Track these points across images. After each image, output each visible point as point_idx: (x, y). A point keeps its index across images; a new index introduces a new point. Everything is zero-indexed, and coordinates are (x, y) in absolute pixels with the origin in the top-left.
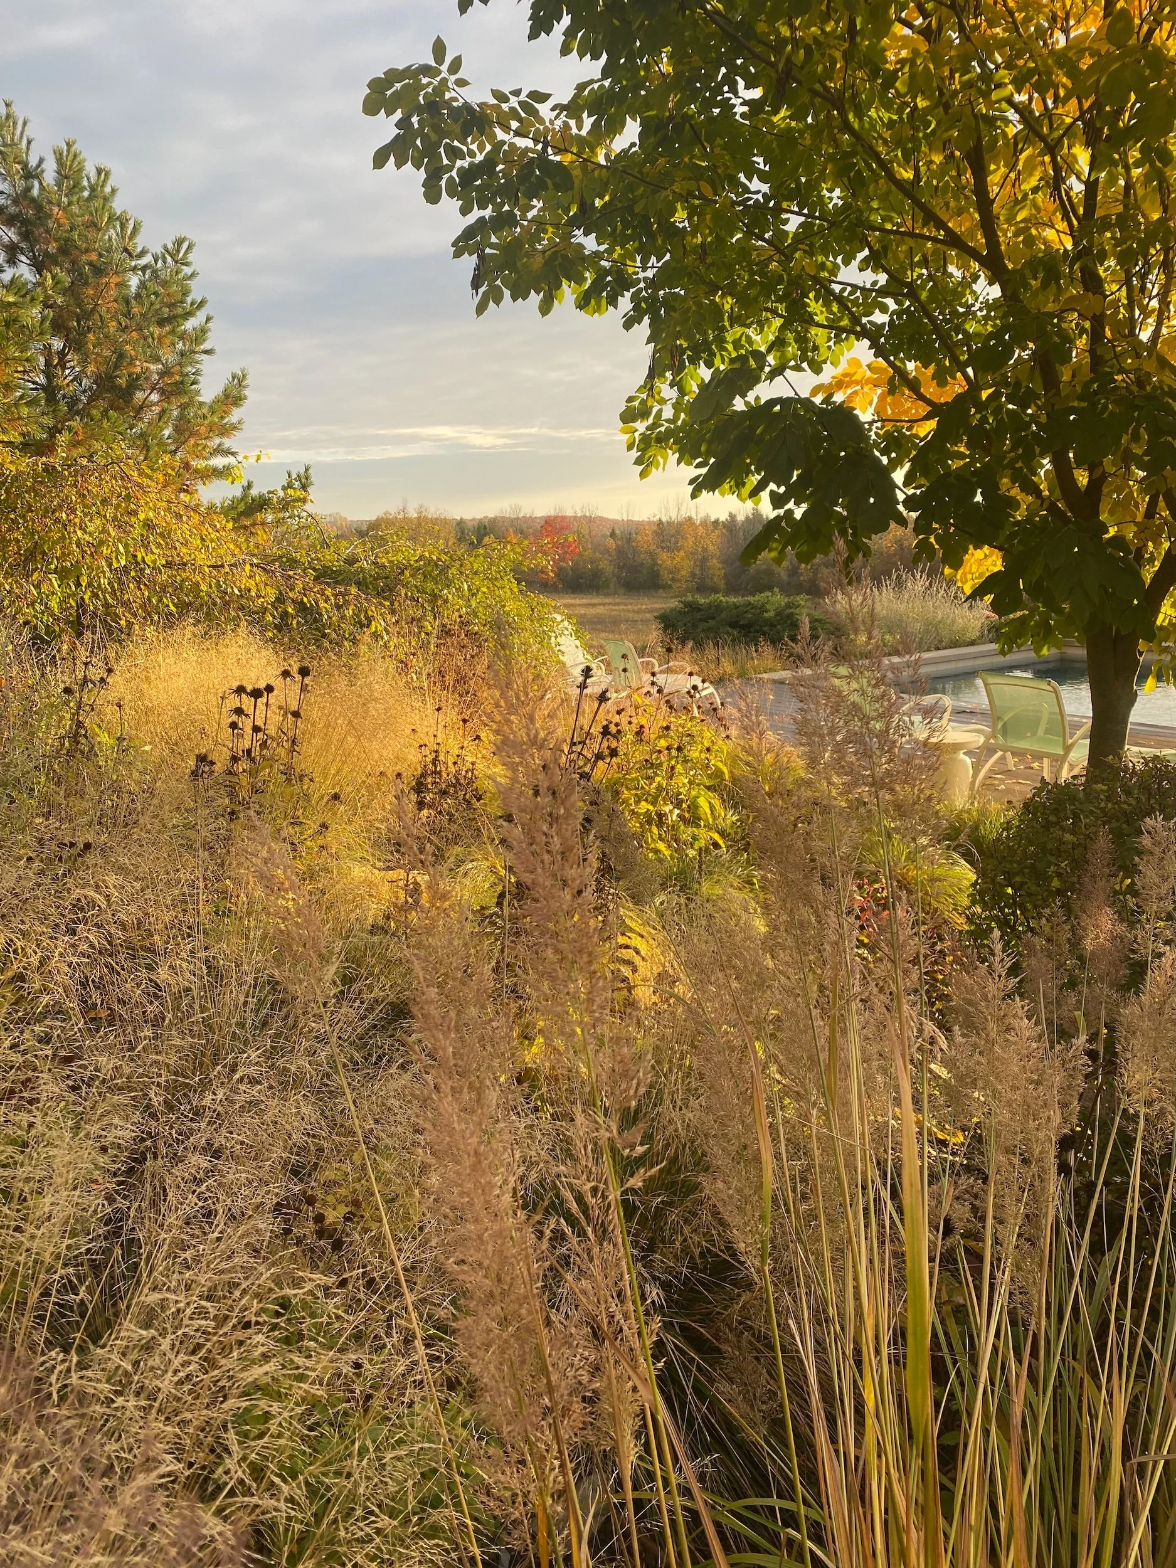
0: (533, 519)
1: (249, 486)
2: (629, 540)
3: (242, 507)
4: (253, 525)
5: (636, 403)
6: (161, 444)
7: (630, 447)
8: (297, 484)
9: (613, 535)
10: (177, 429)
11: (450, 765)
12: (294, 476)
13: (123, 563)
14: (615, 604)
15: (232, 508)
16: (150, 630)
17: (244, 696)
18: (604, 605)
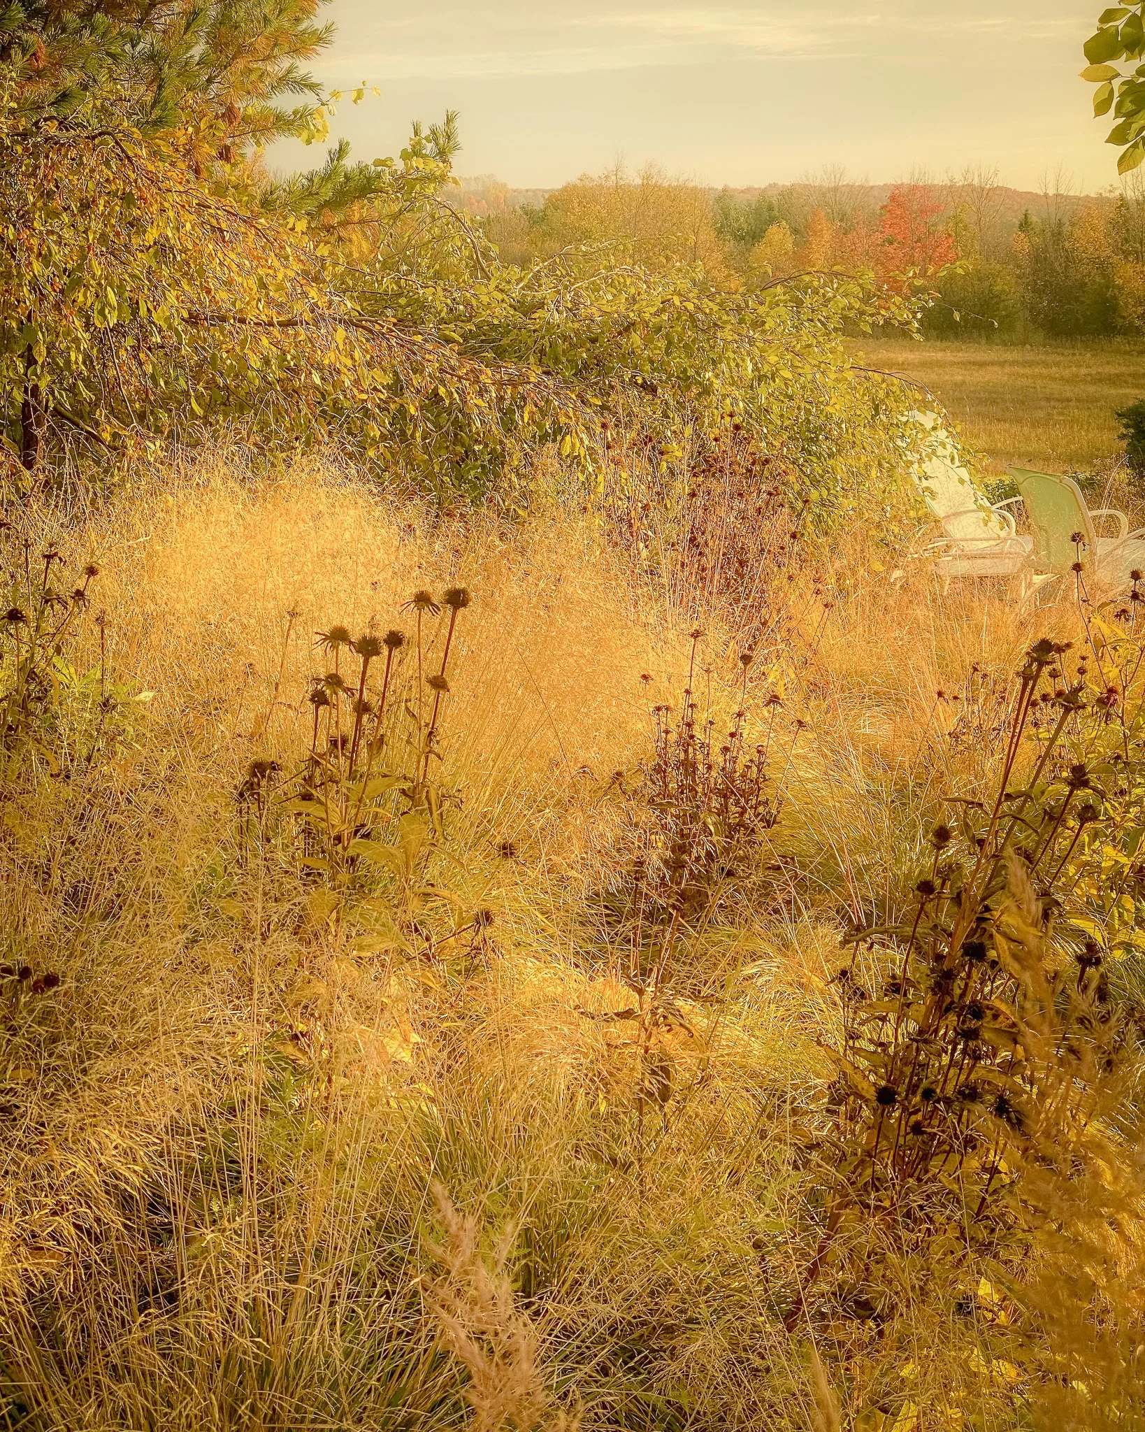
0: (866, 191)
1: (341, 151)
2: (1057, 236)
3: (327, 193)
4: (344, 224)
5: (1120, 23)
6: (184, 71)
7: (1101, 108)
8: (429, 148)
9: (1025, 225)
10: (217, 44)
11: (716, 750)
12: (425, 132)
13: (113, 321)
14: (1026, 364)
15: (309, 193)
16: (155, 447)
17: (344, 648)
18: (1002, 364)
